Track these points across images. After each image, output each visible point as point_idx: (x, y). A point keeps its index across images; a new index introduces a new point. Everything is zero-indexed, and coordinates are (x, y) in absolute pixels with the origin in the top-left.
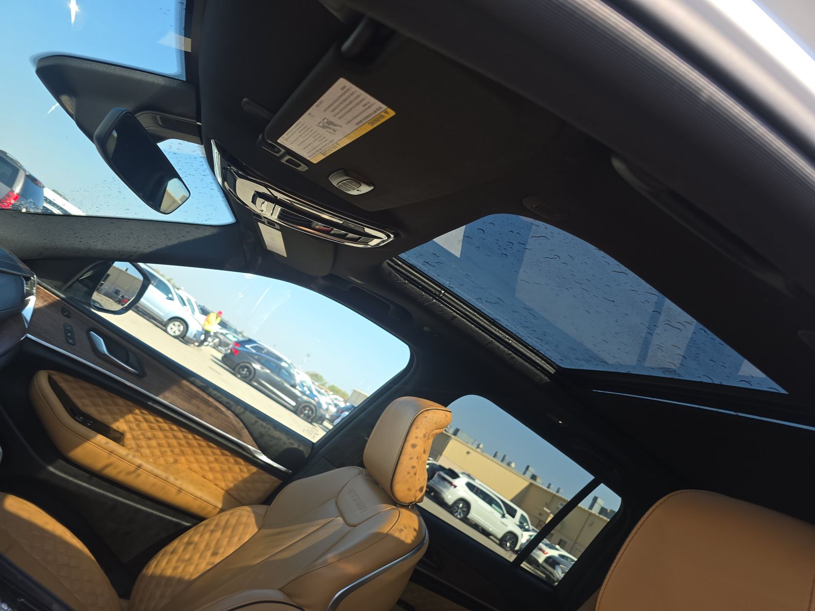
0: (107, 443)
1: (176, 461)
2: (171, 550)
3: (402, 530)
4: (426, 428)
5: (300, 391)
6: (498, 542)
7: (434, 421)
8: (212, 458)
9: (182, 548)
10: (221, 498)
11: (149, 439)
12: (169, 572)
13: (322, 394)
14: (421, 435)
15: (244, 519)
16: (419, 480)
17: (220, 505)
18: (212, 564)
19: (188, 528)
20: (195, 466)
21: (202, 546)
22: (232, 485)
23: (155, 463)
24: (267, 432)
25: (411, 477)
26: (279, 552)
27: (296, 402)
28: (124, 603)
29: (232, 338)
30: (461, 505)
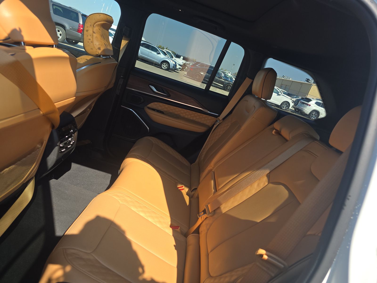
5: (224, 79)
14: (89, 26)
25: (90, 43)
27: (223, 85)
30: (314, 113)
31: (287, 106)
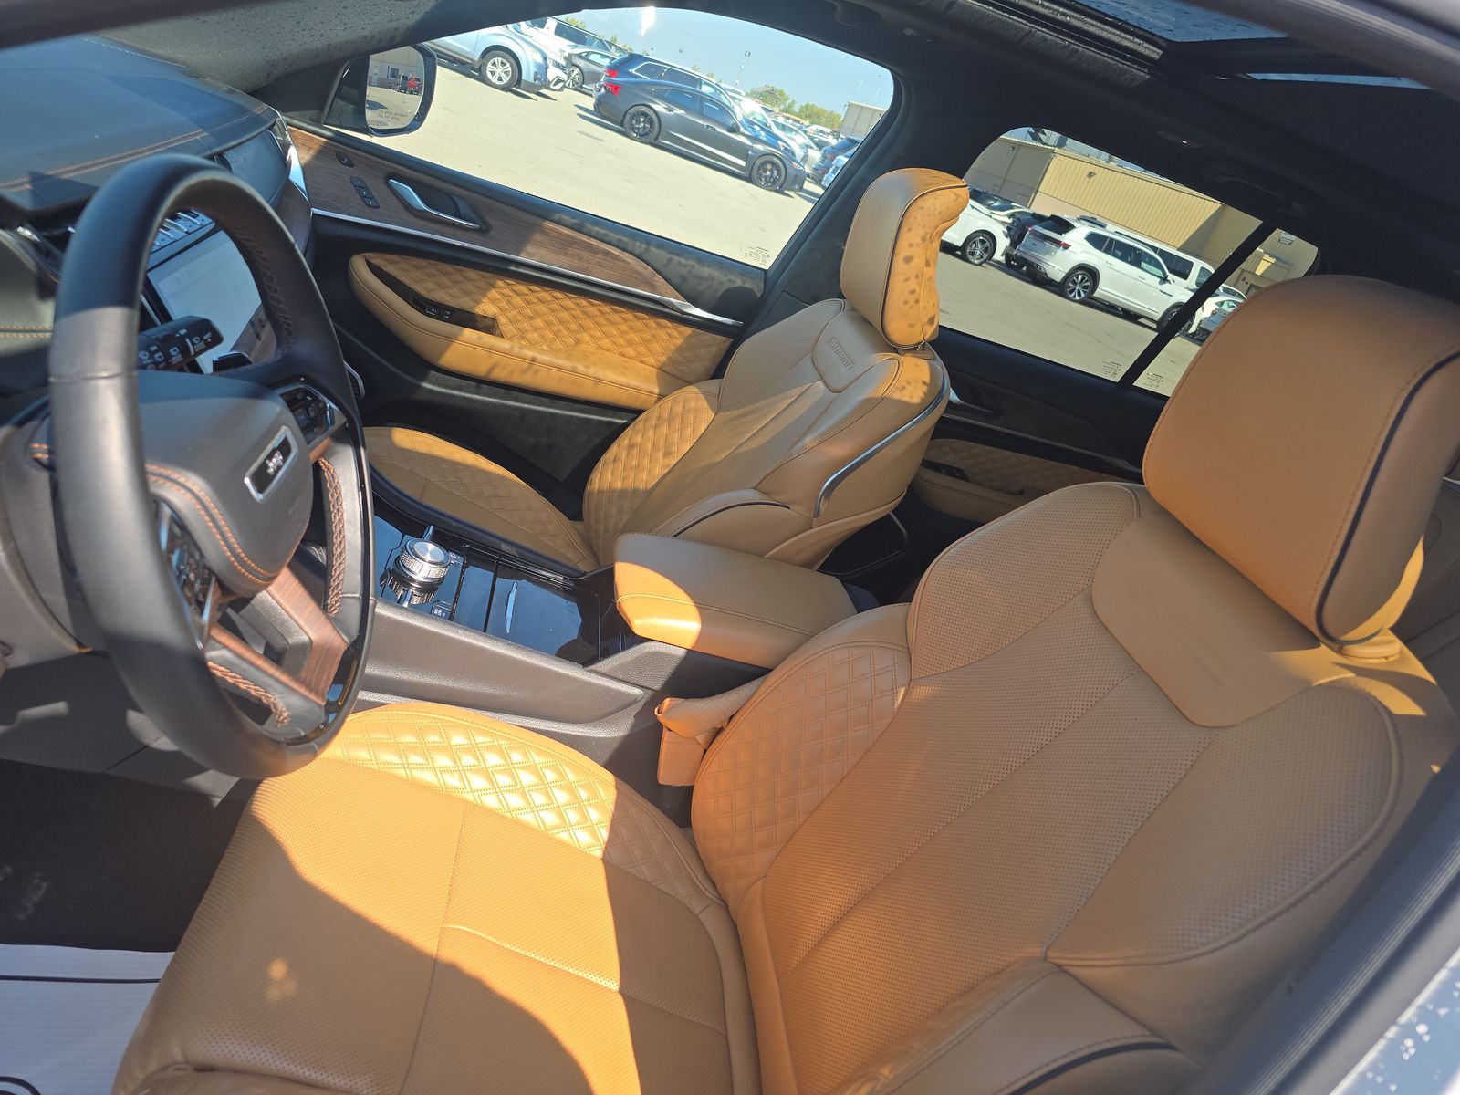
0: (480, 338)
1: (578, 342)
2: (613, 458)
3: (904, 388)
4: (924, 227)
5: (747, 136)
6: (1155, 326)
7: (937, 212)
8: (624, 328)
9: (625, 453)
10: (655, 380)
11: (531, 318)
12: (618, 485)
13: (791, 130)
14: (918, 240)
15: (692, 404)
16: (925, 308)
17: (656, 390)
18: (668, 466)
19: (624, 427)
20: (606, 342)
21: (649, 447)
22: (664, 359)
23: (553, 351)
24: (689, 272)
25: (911, 307)
26: (746, 441)
27: (746, 161)
28: (578, 525)
29: (601, 61)
30: (1080, 277)
31: (986, 250)
